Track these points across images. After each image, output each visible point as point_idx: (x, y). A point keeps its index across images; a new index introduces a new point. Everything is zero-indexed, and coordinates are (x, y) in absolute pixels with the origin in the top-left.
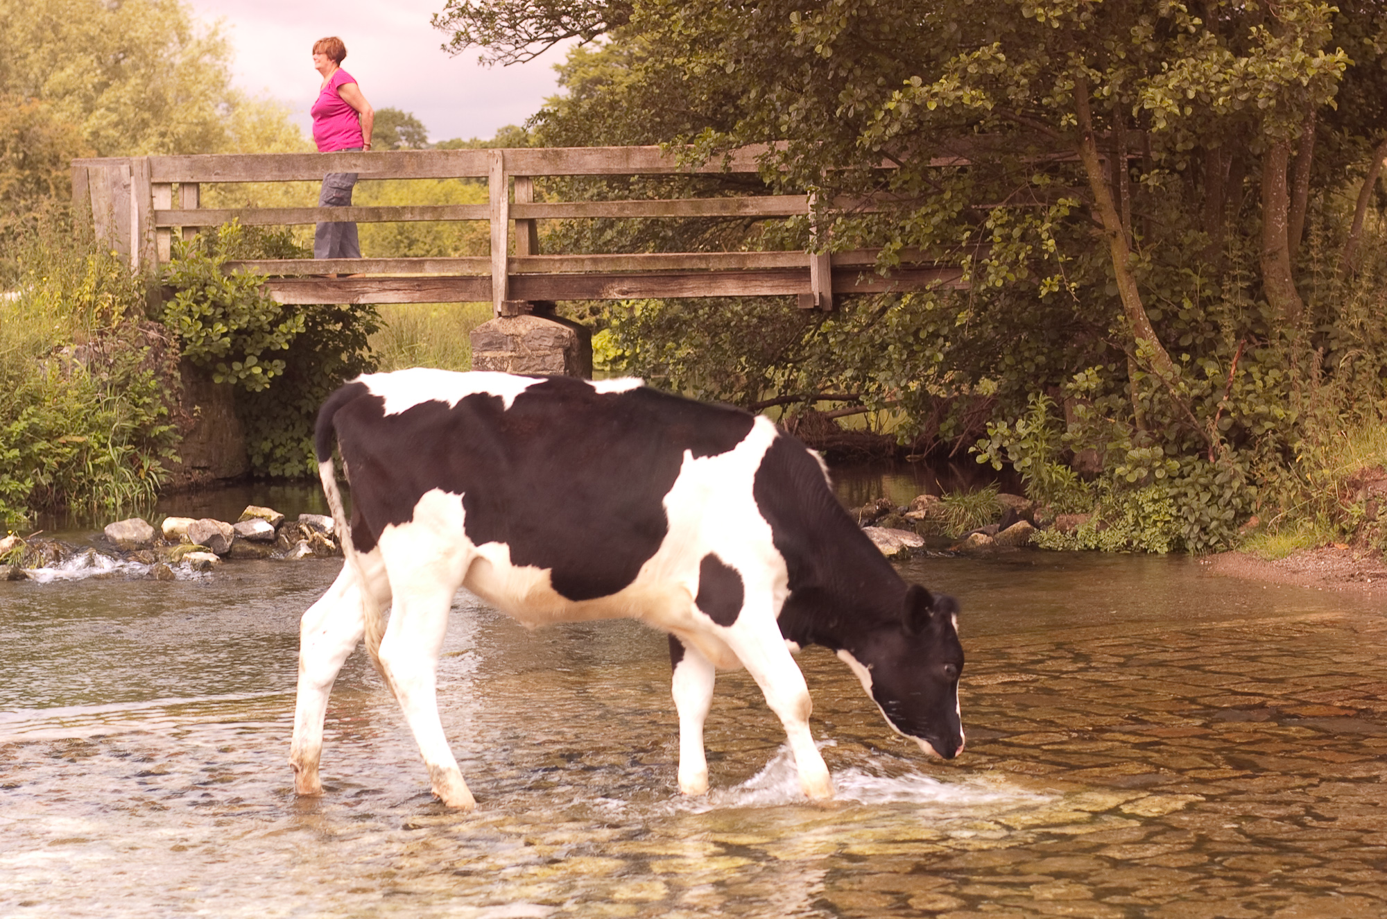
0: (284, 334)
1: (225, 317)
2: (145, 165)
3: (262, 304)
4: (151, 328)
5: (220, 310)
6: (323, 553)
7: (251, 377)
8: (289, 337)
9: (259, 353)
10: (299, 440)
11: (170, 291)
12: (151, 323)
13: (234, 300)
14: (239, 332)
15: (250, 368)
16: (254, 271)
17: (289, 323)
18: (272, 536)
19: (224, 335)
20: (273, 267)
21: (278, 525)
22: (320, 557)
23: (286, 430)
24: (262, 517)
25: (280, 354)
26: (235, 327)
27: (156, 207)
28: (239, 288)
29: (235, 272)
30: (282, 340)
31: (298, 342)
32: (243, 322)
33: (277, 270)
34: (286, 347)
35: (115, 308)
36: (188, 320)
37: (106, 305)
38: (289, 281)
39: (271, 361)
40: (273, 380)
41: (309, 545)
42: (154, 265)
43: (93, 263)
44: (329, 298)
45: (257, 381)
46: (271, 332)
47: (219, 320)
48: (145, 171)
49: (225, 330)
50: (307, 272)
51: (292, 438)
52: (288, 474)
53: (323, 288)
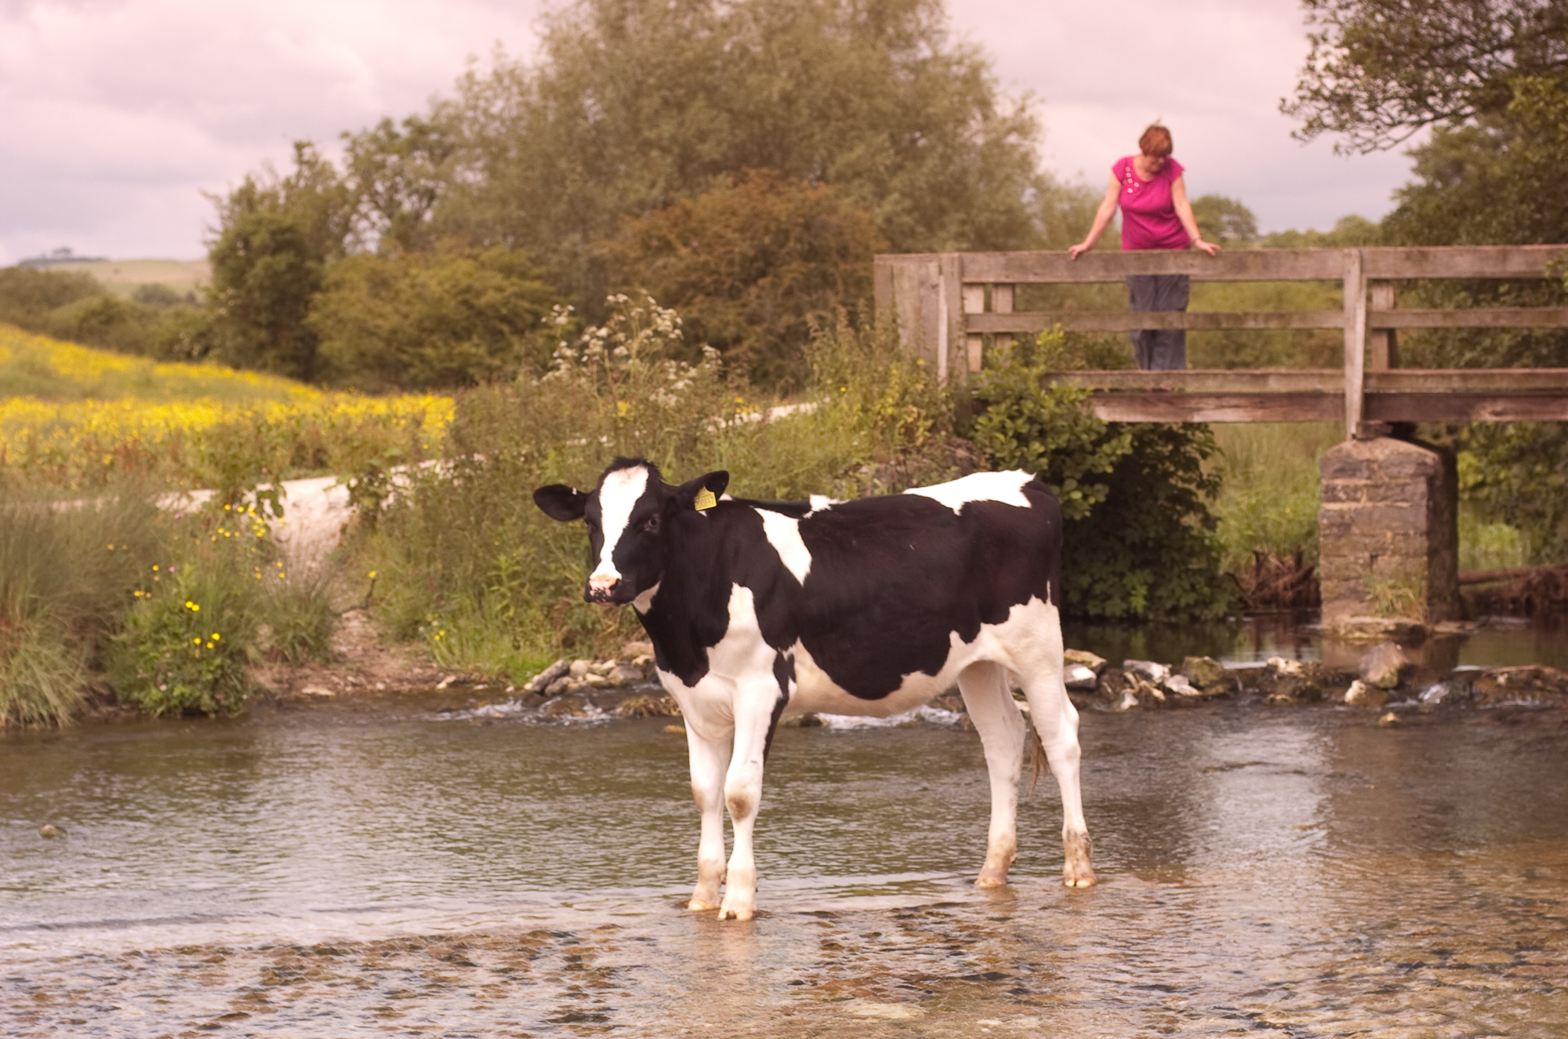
0: (1108, 456)
1: (1042, 435)
2: (956, 263)
3: (1084, 422)
4: (959, 446)
5: (1036, 427)
6: (1151, 704)
7: (1070, 503)
8: (1114, 459)
9: (1079, 476)
10: (1122, 575)
11: (982, 405)
12: (960, 441)
13: (1053, 416)
14: (1057, 452)
15: (1068, 493)
16: (1076, 384)
17: (1114, 442)
18: (1093, 685)
19: (1041, 455)
20: (1097, 379)
21: (1100, 672)
22: (1147, 709)
23: (1107, 563)
24: (1083, 663)
25: (1103, 478)
26: (1053, 447)
27: (968, 310)
28: (1059, 403)
29: (1054, 385)
30: (1105, 462)
31: (1124, 465)
32: (1062, 441)
33: (1101, 382)
34: (1110, 470)
35: (920, 423)
36: (1001, 437)
37: (910, 420)
38: (1113, 396)
39: (1092, 485)
40: (1095, 508)
41: (1136, 696)
42: (964, 376)
43: (897, 373)
44: (1159, 415)
45: (1076, 508)
46: (1093, 453)
47: (1035, 438)
48: (956, 270)
49: (1042, 449)
50: (1135, 385)
51: (1114, 573)
52: (1108, 612)
53: (1154, 404)
